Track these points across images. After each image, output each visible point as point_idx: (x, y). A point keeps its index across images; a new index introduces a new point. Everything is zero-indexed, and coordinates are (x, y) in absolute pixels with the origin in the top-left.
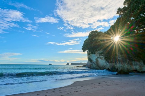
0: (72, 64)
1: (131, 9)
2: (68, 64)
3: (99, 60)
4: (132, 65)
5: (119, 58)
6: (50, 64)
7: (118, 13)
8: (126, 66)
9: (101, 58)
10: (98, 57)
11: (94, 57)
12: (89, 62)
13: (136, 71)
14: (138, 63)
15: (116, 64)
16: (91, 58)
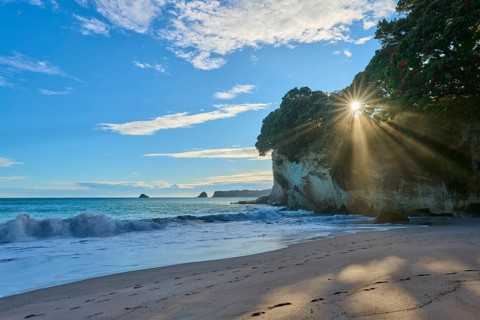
0: (218, 194)
2: (203, 195)
3: (315, 180)
4: (414, 194)
6: (143, 196)
8: (398, 198)
9: (321, 176)
10: (312, 173)
11: (296, 173)
12: (279, 187)
13: (426, 212)
14: (432, 189)
16: (286, 175)
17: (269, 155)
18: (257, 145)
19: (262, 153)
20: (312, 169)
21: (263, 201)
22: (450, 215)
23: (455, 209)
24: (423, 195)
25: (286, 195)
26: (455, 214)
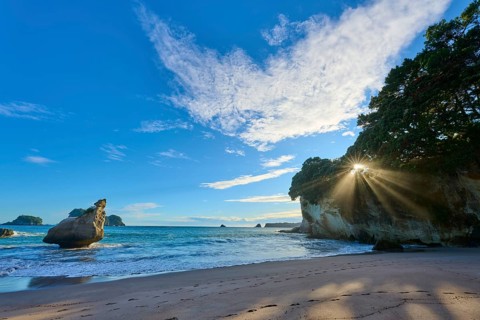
0: (268, 225)
1: (386, 118)
2: (259, 226)
3: (330, 217)
4: (406, 228)
5: (373, 214)
6: (222, 226)
7: (359, 123)
8: (393, 230)
9: (333, 214)
10: (327, 212)
11: (317, 212)
12: (306, 221)
13: (418, 241)
14: (419, 224)
15: (368, 226)
16: (310, 213)
17: (298, 200)
18: (289, 193)
19: (293, 199)
20: (327, 209)
21: (296, 230)
22: (438, 245)
23: (442, 240)
24: (413, 228)
25: (311, 227)
26: (443, 244)
